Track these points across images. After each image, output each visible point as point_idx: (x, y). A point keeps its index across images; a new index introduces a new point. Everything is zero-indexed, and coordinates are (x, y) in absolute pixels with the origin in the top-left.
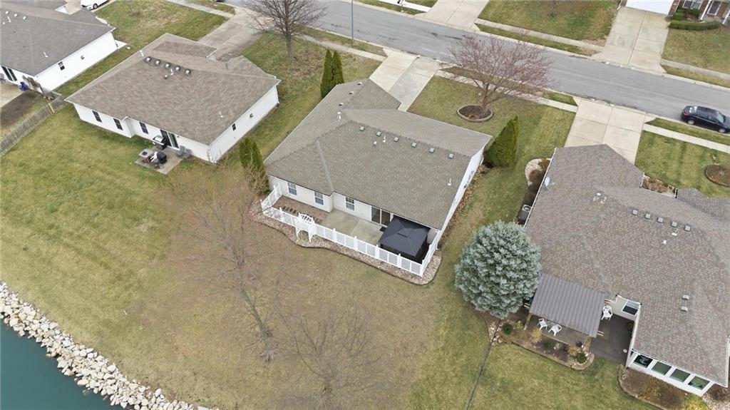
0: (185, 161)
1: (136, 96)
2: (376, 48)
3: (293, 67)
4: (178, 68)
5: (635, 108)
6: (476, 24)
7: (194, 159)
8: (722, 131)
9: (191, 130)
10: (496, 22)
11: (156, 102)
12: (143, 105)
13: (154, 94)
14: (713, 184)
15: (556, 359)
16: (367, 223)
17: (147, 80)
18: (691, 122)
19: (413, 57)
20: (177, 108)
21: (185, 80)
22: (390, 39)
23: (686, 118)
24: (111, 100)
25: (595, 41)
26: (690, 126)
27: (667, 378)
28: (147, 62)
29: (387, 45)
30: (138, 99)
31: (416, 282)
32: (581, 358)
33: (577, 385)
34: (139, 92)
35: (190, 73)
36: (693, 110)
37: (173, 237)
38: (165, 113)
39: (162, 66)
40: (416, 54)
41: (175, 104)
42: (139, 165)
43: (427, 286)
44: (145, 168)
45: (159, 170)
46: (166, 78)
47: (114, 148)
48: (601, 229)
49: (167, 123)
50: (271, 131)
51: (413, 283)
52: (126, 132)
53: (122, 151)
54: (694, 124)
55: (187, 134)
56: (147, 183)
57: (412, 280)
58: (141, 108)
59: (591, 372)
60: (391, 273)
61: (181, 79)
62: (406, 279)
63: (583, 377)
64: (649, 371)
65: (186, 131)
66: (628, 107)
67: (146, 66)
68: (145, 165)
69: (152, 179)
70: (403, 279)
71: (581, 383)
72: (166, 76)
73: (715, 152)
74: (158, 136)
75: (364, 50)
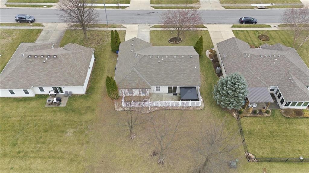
0: (70, 98)
1: (32, 75)
2: (119, 25)
3: (90, 42)
4: (49, 56)
5: (224, 23)
6: (151, 7)
7: (74, 95)
8: (254, 23)
9: (71, 82)
10: (158, 4)
11: (44, 75)
12: (38, 78)
13: (42, 71)
14: (264, 41)
15: (260, 116)
16: (166, 94)
17: (34, 66)
18: (244, 23)
19: (137, 25)
20: (58, 74)
21: (55, 60)
22: (122, 20)
23: (241, 22)
24: (18, 81)
25: (196, 3)
26: (244, 24)
27: (296, 107)
28: (30, 58)
29: (122, 23)
30: (34, 76)
31: (199, 109)
32: (267, 112)
33: (271, 121)
34: (32, 73)
35: (56, 56)
36: (243, 19)
37: (86, 132)
38: (52, 79)
39: (39, 57)
40: (137, 24)
41: (56, 73)
42: (48, 107)
43: (204, 109)
44: (52, 107)
45: (60, 106)
46: (44, 63)
47: (29, 104)
48: (254, 66)
49: (56, 83)
50: (100, 72)
51: (198, 110)
52: (31, 94)
53: (34, 104)
54: (245, 23)
55: (69, 85)
56: (59, 114)
57: (198, 109)
58: (38, 80)
59: (273, 115)
60: (188, 109)
61: (53, 61)
62: (195, 109)
63: (271, 118)
64: (290, 107)
65: (68, 83)
66: (222, 23)
67: (30, 60)
68: (52, 106)
69: (59, 111)
70: (194, 110)
71: (272, 120)
72: (44, 62)
73: (257, 31)
74: (51, 91)
75: (115, 28)
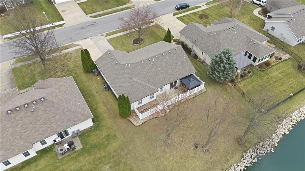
0: (80, 136)
1: (26, 132)
4: (34, 102)
6: (89, 17)
7: (82, 132)
8: (188, 7)
10: (94, 13)
11: (41, 125)
12: (35, 132)
13: (35, 122)
14: (206, 20)
15: (247, 77)
16: (169, 91)
17: (22, 120)
18: (181, 9)
19: (89, 39)
20: (57, 117)
21: (45, 104)
23: (178, 9)
24: (12, 146)
25: (129, 3)
26: (181, 11)
27: (264, 61)
28: (10, 114)
30: (29, 132)
31: (204, 92)
32: (249, 72)
33: (255, 78)
34: (25, 129)
35: (44, 99)
38: (53, 125)
39: (23, 108)
41: (53, 117)
42: (64, 157)
43: (207, 90)
44: (68, 155)
45: (76, 150)
46: (33, 111)
51: (204, 93)
54: (182, 9)
56: (81, 158)
57: (202, 92)
58: (36, 134)
59: (254, 73)
60: (196, 96)
61: (42, 105)
62: (201, 93)
63: (254, 76)
64: (261, 62)
66: (164, 15)
67: (12, 115)
68: (66, 154)
69: (79, 155)
70: (200, 94)
71: (255, 77)
72: (32, 110)
73: (195, 13)
74: (57, 138)
75: (68, 49)
